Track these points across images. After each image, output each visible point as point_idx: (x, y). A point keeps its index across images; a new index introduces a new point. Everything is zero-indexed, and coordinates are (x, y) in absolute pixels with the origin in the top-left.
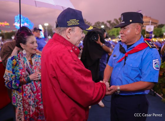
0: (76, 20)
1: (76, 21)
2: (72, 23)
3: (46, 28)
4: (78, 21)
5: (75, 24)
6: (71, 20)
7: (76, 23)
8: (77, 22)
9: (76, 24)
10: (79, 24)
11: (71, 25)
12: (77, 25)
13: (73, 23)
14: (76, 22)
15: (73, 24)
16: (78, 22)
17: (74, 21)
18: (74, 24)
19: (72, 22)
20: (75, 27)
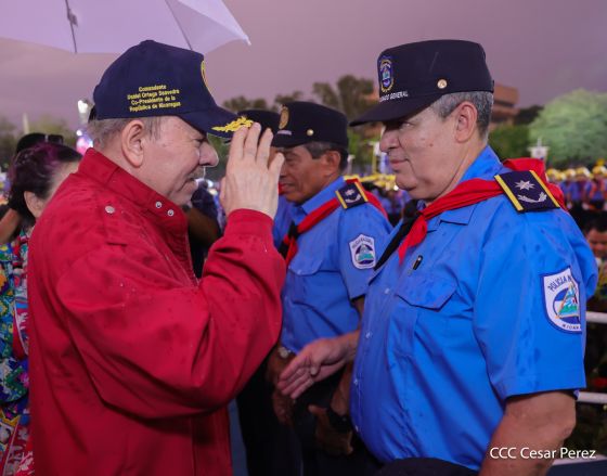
0: (165, 87)
1: (166, 93)
2: (149, 101)
4: (174, 92)
5: (161, 106)
6: (146, 89)
7: (164, 102)
8: (169, 96)
9: (167, 105)
10: (179, 104)
11: (145, 108)
12: (170, 108)
13: (155, 100)
14: (167, 99)
15: (151, 104)
16: (173, 98)
17: (157, 91)
18: (155, 107)
19: (147, 98)
20: (163, 118)
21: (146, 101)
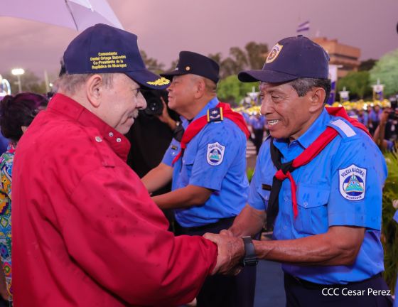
0: (116, 54)
1: (117, 58)
2: (105, 62)
3: (19, 83)
4: (122, 57)
5: (114, 66)
6: (104, 54)
7: (116, 64)
8: (119, 60)
9: (118, 66)
10: (125, 65)
11: (102, 67)
12: (120, 68)
13: (109, 62)
14: (118, 62)
15: (107, 65)
16: (122, 62)
17: (111, 56)
18: (109, 66)
19: (104, 60)
20: (115, 75)
21: (103, 62)
